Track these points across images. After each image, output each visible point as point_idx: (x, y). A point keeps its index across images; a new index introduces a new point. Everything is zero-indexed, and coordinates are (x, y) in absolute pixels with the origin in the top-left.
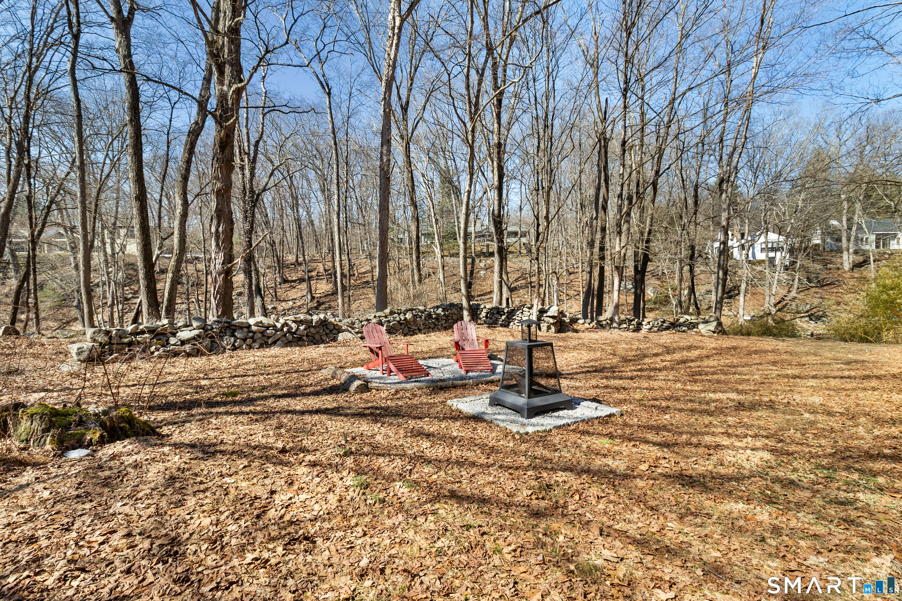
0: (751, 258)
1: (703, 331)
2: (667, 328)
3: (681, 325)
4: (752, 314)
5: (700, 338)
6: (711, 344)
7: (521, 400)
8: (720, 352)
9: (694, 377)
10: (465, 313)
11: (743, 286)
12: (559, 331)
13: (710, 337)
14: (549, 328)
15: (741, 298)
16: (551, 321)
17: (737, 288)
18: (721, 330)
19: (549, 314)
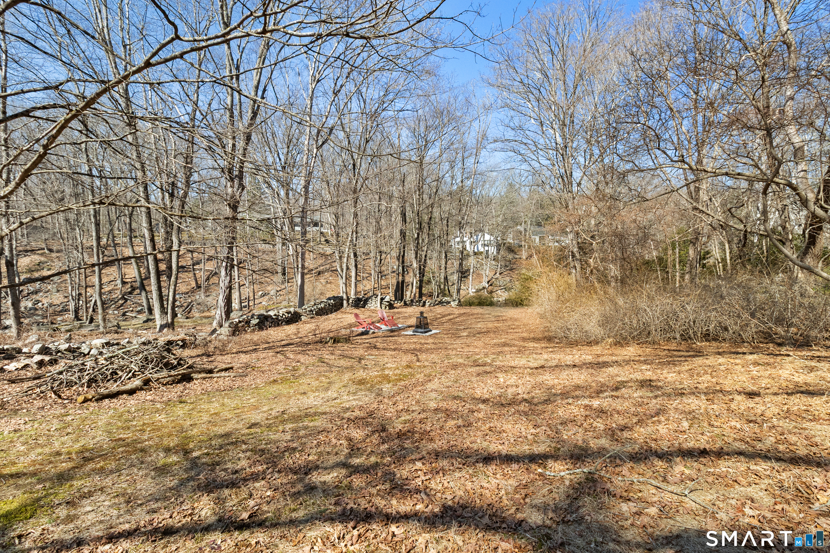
0: (476, 250)
1: (453, 305)
2: (437, 304)
3: (443, 303)
4: (477, 288)
5: (452, 309)
6: (457, 312)
7: (422, 330)
8: (460, 315)
9: (453, 324)
10: (345, 302)
11: (471, 271)
12: (390, 309)
13: (456, 308)
14: (386, 307)
15: (470, 277)
16: (387, 304)
17: (468, 270)
18: (460, 304)
19: (385, 300)
